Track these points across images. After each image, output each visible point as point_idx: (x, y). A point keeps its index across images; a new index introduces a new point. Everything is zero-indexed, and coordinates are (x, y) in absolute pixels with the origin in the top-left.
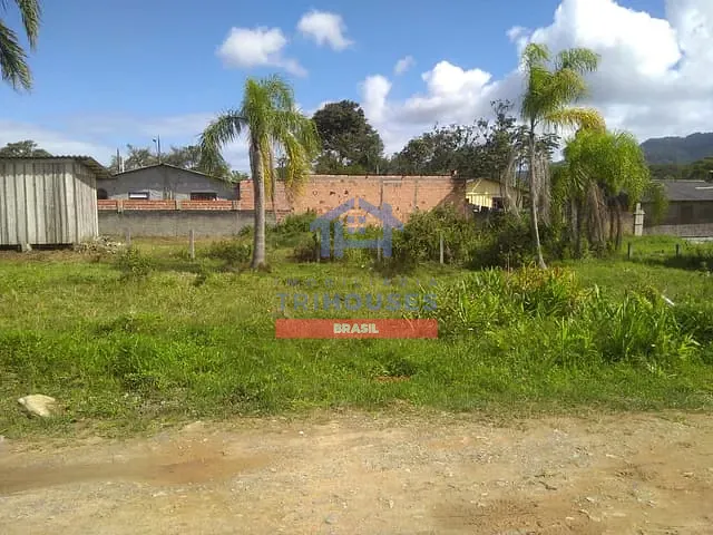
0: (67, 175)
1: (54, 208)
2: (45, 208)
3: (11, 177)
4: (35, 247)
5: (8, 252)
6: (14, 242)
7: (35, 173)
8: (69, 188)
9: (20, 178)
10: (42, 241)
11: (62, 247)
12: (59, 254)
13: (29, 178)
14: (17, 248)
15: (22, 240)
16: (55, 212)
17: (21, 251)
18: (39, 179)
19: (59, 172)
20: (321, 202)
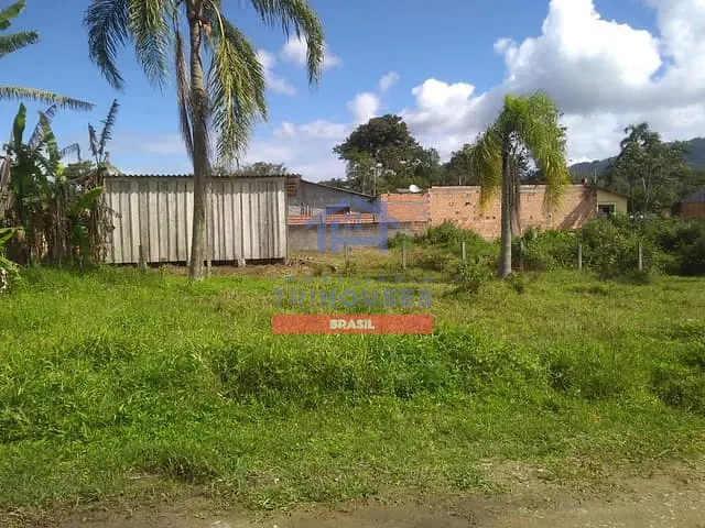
0: (280, 192)
1: (268, 225)
2: (259, 223)
3: (229, 195)
4: (250, 262)
5: (225, 268)
6: (231, 258)
7: (250, 191)
8: (282, 204)
9: (237, 197)
10: (256, 257)
11: (273, 261)
12: (272, 268)
13: (245, 196)
14: (234, 263)
15: (239, 257)
16: (269, 229)
17: (237, 266)
18: (254, 197)
19: (272, 190)
20: (457, 213)
